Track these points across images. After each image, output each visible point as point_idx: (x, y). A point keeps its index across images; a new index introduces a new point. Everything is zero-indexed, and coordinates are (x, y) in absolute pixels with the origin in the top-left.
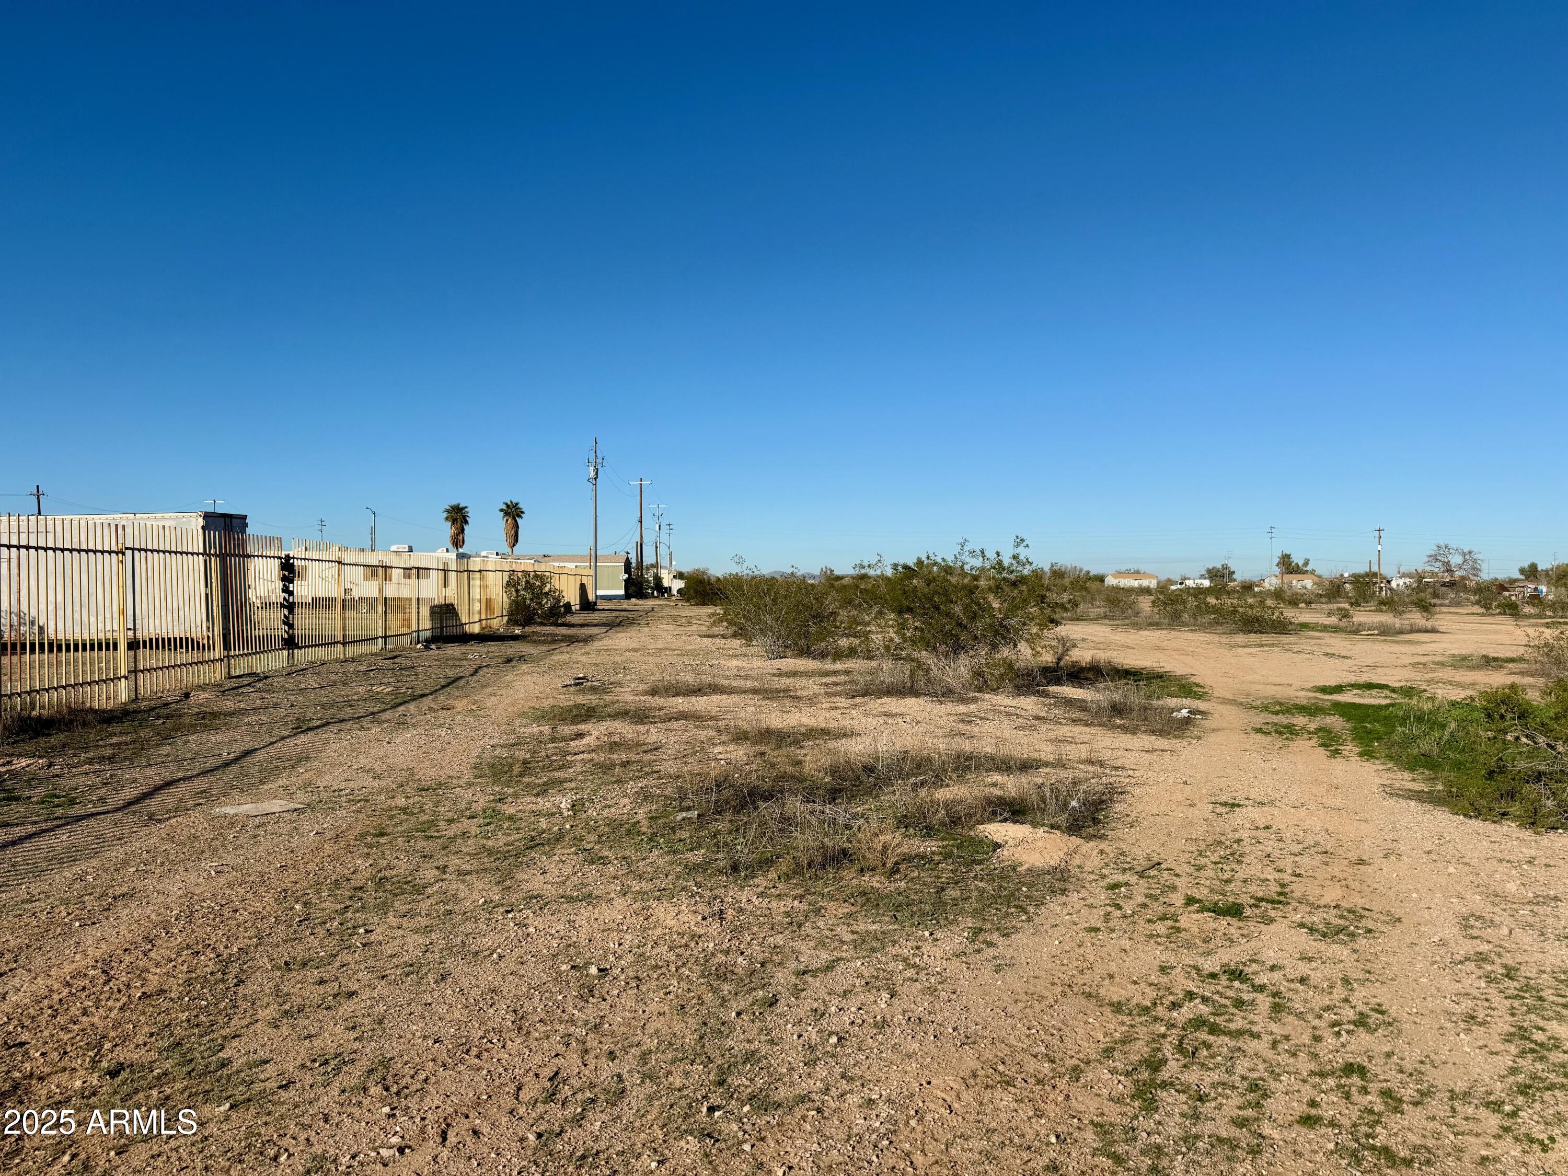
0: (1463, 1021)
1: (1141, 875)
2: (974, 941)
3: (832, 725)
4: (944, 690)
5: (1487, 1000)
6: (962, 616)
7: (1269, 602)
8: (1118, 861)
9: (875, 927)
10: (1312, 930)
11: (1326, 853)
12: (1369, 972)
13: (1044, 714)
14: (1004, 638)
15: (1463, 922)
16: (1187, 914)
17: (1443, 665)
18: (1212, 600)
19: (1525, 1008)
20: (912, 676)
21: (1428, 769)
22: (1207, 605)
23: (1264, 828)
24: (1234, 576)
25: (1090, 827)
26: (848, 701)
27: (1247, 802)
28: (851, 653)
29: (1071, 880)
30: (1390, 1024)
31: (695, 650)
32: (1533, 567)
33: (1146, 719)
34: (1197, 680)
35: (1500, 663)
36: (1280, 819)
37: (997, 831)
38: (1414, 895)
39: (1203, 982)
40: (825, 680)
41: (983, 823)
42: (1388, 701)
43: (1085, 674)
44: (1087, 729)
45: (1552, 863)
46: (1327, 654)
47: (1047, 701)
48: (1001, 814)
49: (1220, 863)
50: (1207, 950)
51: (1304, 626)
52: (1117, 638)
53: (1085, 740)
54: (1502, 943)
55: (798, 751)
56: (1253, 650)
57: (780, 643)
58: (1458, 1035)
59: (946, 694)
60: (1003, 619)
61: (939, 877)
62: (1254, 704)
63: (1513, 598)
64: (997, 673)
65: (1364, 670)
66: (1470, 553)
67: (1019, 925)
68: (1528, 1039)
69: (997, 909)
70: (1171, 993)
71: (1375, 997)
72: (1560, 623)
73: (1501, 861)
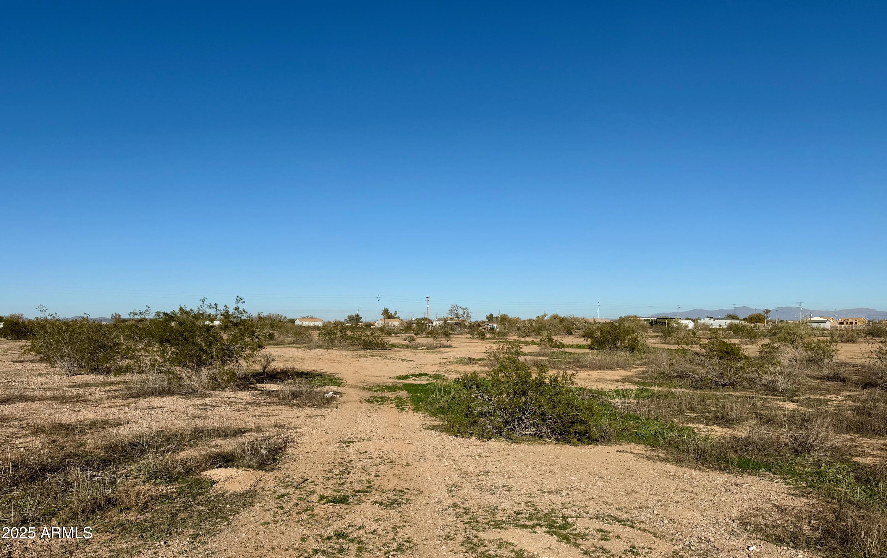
0: (445, 539)
1: (297, 488)
2: (193, 543)
3: (111, 417)
4: (191, 390)
5: (456, 526)
6: (203, 344)
7: (377, 334)
8: (285, 482)
9: (127, 545)
10: (381, 504)
11: (392, 462)
12: (405, 522)
13: (253, 401)
14: (230, 357)
15: (449, 489)
16: (319, 506)
17: (453, 363)
18: (349, 333)
19: (471, 527)
20: (169, 383)
21: (442, 415)
22: (347, 335)
23: (364, 453)
24: (362, 320)
25: (271, 464)
26: (124, 401)
27: (357, 440)
28: (128, 369)
29: (256, 496)
30: (412, 547)
31: (8, 371)
32: (491, 315)
33: (310, 399)
34: (339, 376)
35: (475, 361)
36: (372, 447)
37: (214, 474)
38: (430, 479)
39: (323, 542)
40: (108, 388)
41: (206, 470)
42: (428, 382)
43: (280, 376)
44: (277, 407)
45: (488, 455)
46: (402, 360)
47: (256, 392)
48: (218, 464)
49: (339, 474)
50: (327, 524)
51: (393, 345)
52: (299, 354)
53: (275, 414)
54: (465, 497)
55: (83, 437)
56: (368, 359)
57: (75, 365)
58: (442, 547)
59: (193, 392)
60: (230, 346)
61: (174, 507)
62: (366, 387)
63: (483, 330)
64: (225, 378)
65: (418, 367)
66: (466, 309)
67: (222, 528)
68: (470, 543)
69: (209, 521)
70: (306, 552)
71: (407, 534)
72: (501, 342)
73: (467, 456)
